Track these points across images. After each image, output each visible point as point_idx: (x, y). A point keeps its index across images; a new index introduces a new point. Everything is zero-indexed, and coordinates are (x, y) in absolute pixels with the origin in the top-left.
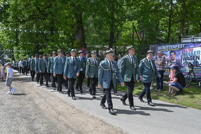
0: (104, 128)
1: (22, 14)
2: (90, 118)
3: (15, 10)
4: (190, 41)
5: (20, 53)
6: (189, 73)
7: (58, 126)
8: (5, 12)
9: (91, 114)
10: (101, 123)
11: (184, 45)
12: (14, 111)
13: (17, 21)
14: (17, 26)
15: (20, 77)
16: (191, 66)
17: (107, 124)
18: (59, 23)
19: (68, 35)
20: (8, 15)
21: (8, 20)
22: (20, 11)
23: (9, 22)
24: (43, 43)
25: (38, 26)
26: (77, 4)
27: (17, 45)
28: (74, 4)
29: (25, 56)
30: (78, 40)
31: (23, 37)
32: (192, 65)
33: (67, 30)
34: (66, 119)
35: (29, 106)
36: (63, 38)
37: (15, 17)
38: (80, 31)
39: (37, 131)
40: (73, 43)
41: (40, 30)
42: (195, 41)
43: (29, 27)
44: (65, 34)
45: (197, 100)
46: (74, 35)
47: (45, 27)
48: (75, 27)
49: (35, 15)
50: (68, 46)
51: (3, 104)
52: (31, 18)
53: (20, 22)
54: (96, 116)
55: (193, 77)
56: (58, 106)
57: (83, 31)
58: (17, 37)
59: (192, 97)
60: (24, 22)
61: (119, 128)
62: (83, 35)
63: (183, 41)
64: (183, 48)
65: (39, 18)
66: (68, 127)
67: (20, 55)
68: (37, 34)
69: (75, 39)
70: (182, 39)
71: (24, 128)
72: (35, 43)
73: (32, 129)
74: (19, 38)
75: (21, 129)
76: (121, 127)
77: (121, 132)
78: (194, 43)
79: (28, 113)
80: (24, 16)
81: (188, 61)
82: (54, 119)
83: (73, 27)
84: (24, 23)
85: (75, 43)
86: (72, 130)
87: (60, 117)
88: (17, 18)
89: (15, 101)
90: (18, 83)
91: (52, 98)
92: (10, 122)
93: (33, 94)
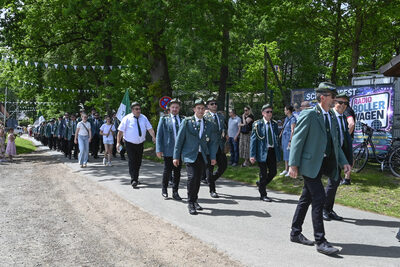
0: (186, 244)
1: (50, 31)
2: (162, 226)
3: (35, 24)
4: (367, 82)
5: (48, 108)
6: (364, 145)
7: (102, 241)
8: (17, 27)
9: (166, 220)
10: (182, 235)
11: (354, 90)
12: (24, 215)
13: (41, 46)
14: (41, 53)
15: (45, 154)
16: (368, 131)
17: (191, 238)
18: (121, 48)
19: (139, 71)
20: (24, 33)
21: (24, 42)
22: (47, 24)
23: (24, 48)
24: (90, 88)
25: (82, 56)
27: (40, 91)
29: (58, 112)
30: (156, 81)
31: (53, 75)
32: (369, 129)
33: (138, 63)
34: (118, 229)
35: (55, 206)
36: (129, 78)
37: (36, 37)
38: (160, 64)
39: (63, 249)
40: (147, 87)
41: (86, 62)
42: (377, 81)
43: (63, 58)
44: (133, 69)
45: (372, 194)
46: (148, 73)
47: (95, 56)
48: (150, 56)
49: (76, 33)
50: (138, 93)
51: (6, 204)
52: (68, 38)
53: (47, 47)
54: (175, 223)
55: (371, 152)
56: (107, 206)
57: (165, 64)
58: (41, 76)
59: (364, 191)
60: (53, 46)
61: (211, 244)
62: (166, 73)
63: (356, 83)
64: (352, 96)
65: (83, 38)
66: (119, 242)
67: (49, 111)
68: (80, 72)
69: (150, 81)
70: (354, 78)
71: (40, 245)
72: (76, 87)
73: (53, 246)
74: (45, 78)
75: (33, 246)
76: (218, 243)
77: (215, 252)
78: (372, 86)
79: (51, 219)
80: (53, 35)
81: (362, 121)
82: (96, 230)
83: (146, 56)
84: (55, 49)
85: (151, 87)
86: (126, 247)
87: (110, 227)
88: (41, 40)
89: (30, 197)
90: (40, 165)
91: (99, 192)
92: (15, 234)
93: (65, 185)
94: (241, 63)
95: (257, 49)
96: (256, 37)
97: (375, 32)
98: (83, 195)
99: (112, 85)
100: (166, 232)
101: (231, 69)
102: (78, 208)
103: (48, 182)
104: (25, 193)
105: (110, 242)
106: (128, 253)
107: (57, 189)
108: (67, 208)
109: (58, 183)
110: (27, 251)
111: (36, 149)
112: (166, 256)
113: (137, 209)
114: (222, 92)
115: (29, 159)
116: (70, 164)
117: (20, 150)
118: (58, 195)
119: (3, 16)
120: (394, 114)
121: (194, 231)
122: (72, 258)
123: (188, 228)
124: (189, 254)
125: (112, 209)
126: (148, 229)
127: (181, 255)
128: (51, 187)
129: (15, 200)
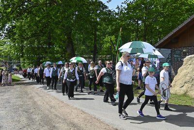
0: (83, 116)
1: (26, 33)
2: (74, 109)
3: (20, 30)
5: (25, 63)
7: (50, 116)
8: (13, 31)
9: (75, 106)
10: (81, 112)
12: (17, 107)
13: (22, 38)
14: (22, 42)
15: (24, 82)
17: (85, 113)
18: (55, 39)
19: (62, 48)
20: (15, 34)
21: (15, 37)
22: (25, 30)
23: (16, 39)
24: (42, 55)
25: (39, 42)
26: (66, 25)
27: (22, 56)
28: (64, 25)
29: (29, 65)
30: (69, 52)
31: (27, 51)
33: (61, 44)
34: (56, 111)
35: (30, 103)
36: (58, 51)
37: (20, 35)
38: (70, 45)
39: (34, 120)
40: (65, 54)
41: (40, 44)
43: (32, 43)
44: (59, 47)
46: (66, 48)
47: (44, 42)
48: (66, 42)
49: (36, 33)
50: (61, 56)
51: (10, 103)
52: (33, 35)
53: (25, 39)
54: (78, 107)
56: (51, 102)
57: (72, 44)
58: (22, 50)
62: (73, 48)
65: (39, 35)
66: (56, 116)
67: (25, 65)
68: (38, 48)
69: (66, 52)
71: (24, 119)
72: (37, 55)
73: (30, 119)
74: (24, 51)
75: (21, 119)
76: (95, 114)
77: (95, 118)
79: (28, 108)
80: (27, 34)
82: (47, 111)
83: (64, 42)
84: (28, 40)
85: (67, 54)
86: (60, 118)
87: (53, 110)
88: (22, 36)
89: (19, 99)
90: (23, 86)
91: (47, 96)
92: (14, 115)
93: (33, 94)
94: (101, 44)
95: (107, 38)
96: (107, 34)
97: (152, 32)
98: (41, 98)
99: (51, 53)
100: (75, 111)
101: (98, 46)
102: (39, 103)
103: (26, 93)
104: (17, 98)
105: (53, 116)
106: (60, 120)
107: (30, 95)
108: (35, 103)
109: (30, 93)
110: (19, 121)
111: (21, 80)
112: (76, 121)
113: (63, 102)
114: (94, 55)
115: (18, 84)
116: (35, 85)
117: (14, 80)
118: (31, 98)
119: (7, 27)
120: (160, 62)
121: (86, 110)
122: (38, 123)
123: (84, 109)
124: (85, 119)
125: (53, 103)
126: (68, 110)
127: (81, 120)
128: (28, 95)
129: (13, 101)
